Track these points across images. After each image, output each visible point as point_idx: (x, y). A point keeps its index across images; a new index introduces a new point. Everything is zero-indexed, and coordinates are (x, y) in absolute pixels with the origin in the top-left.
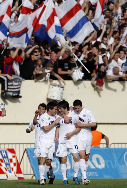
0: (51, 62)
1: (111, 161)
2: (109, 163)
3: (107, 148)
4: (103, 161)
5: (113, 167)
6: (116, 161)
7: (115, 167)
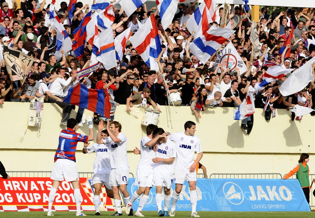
0: (148, 86)
1: (209, 193)
2: (207, 196)
3: (205, 179)
4: (201, 193)
5: (211, 199)
6: (214, 192)
7: (213, 199)
